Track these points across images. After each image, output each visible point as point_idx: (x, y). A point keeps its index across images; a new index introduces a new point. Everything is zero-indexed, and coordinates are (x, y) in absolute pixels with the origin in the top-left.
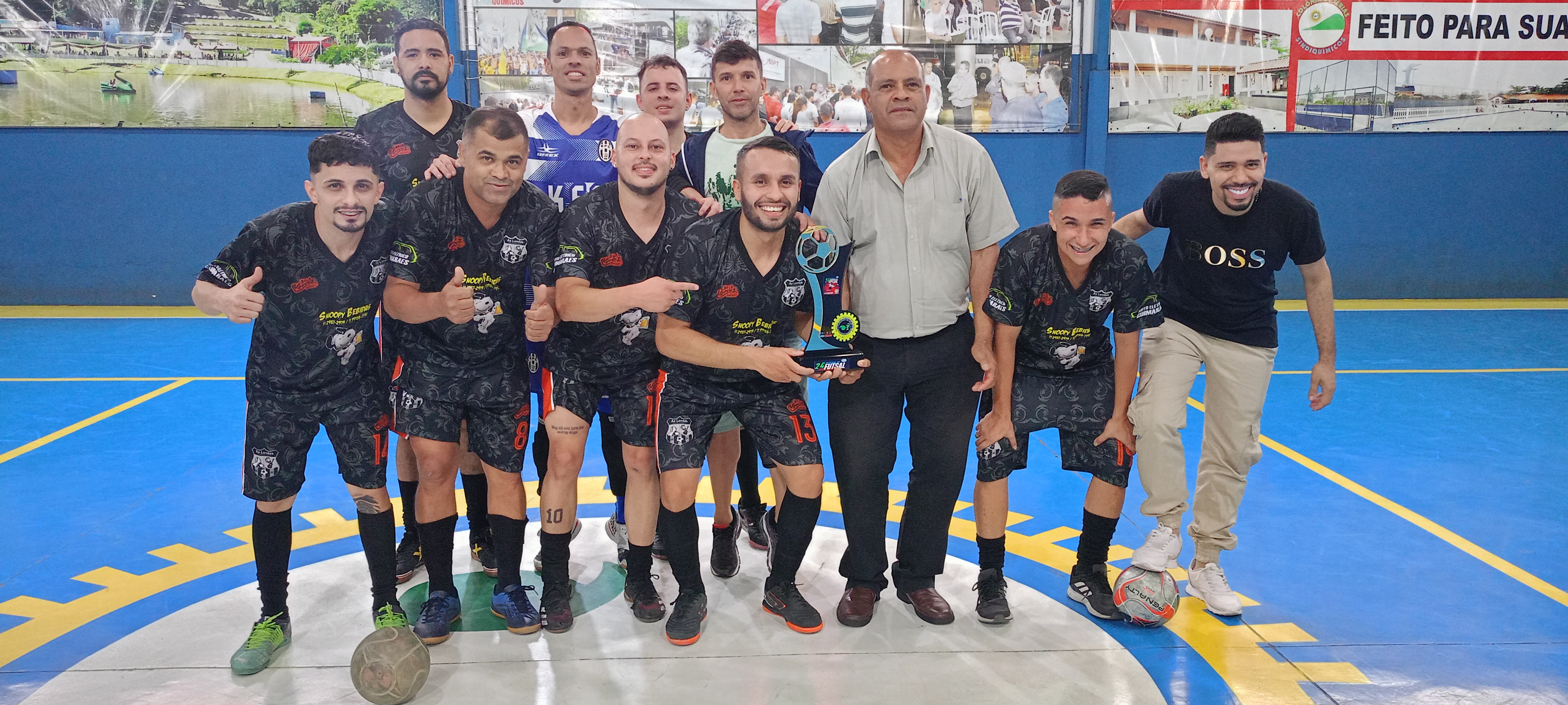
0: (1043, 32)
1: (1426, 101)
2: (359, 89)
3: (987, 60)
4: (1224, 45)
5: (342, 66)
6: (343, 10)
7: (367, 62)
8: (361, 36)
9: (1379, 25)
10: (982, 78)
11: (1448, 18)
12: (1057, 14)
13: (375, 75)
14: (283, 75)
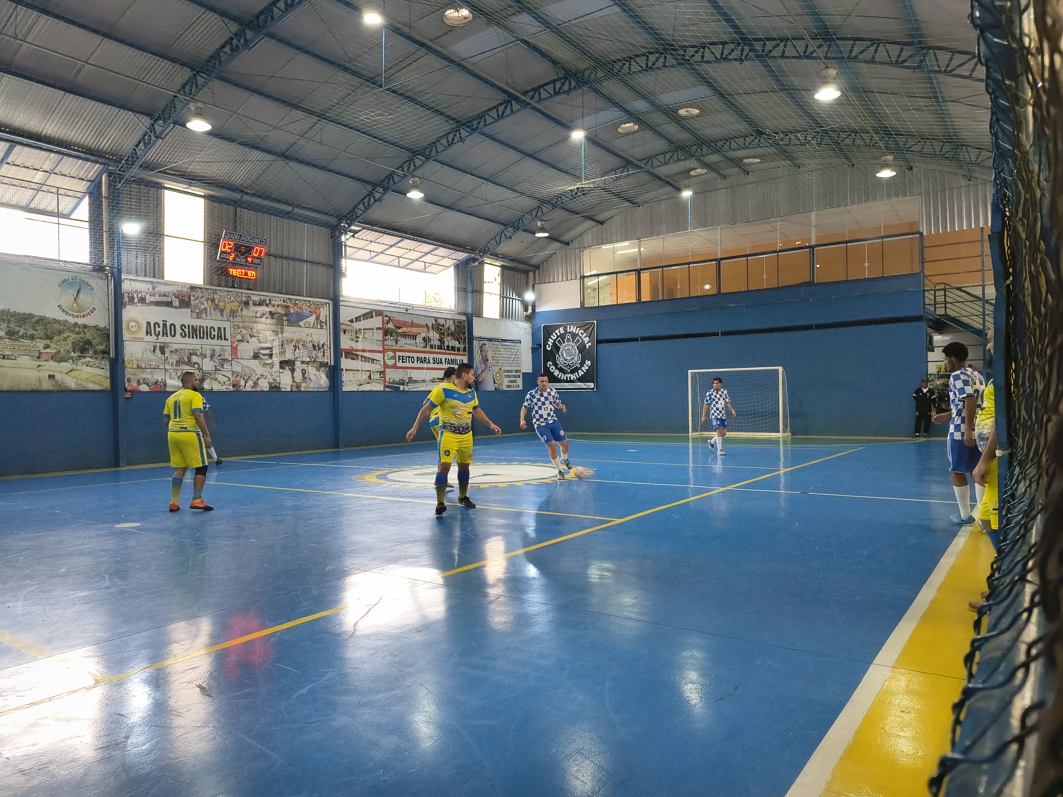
0: (320, 358)
1: (416, 382)
2: (72, 373)
3: (304, 366)
4: (367, 364)
5: (64, 363)
6: (65, 339)
7: (75, 362)
8: (73, 351)
9: (403, 359)
10: (304, 372)
11: (418, 357)
12: (324, 351)
13: (79, 368)
14: (35, 367)
